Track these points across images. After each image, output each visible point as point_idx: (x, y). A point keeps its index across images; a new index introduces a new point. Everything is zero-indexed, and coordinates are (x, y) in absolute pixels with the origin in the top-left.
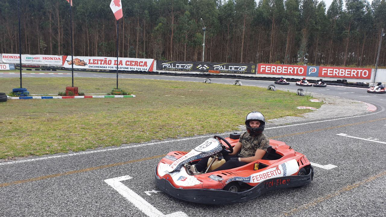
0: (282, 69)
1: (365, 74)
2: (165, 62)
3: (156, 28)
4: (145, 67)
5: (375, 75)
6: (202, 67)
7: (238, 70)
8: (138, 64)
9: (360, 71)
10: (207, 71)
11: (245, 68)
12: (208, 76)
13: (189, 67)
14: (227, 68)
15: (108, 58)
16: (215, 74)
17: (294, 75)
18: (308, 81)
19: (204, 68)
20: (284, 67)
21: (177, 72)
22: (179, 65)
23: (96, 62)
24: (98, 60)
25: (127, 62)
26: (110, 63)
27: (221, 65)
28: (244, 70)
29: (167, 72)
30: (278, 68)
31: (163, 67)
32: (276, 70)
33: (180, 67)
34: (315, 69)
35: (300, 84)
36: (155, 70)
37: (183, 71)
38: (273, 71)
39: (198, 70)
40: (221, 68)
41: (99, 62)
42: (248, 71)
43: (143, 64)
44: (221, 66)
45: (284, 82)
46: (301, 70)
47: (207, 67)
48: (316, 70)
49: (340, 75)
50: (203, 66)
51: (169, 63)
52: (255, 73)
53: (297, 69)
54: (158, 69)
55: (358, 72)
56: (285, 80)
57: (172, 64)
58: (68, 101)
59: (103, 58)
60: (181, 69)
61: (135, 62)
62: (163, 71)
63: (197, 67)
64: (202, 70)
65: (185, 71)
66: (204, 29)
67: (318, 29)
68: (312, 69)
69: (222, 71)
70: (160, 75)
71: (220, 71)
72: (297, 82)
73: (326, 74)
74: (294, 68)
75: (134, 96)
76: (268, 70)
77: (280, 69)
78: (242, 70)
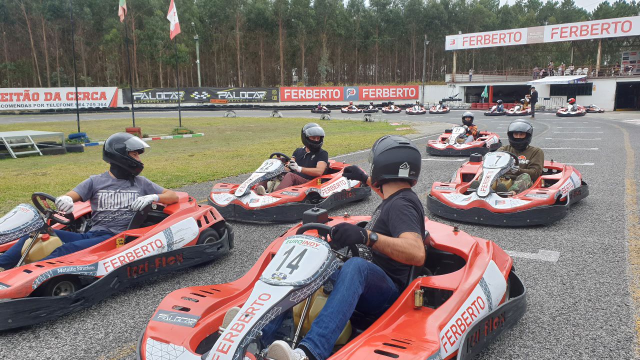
0: (313, 93)
1: (412, 91)
2: (137, 91)
3: (108, 37)
4: (103, 101)
5: (423, 95)
7: (254, 97)
8: (90, 97)
9: (406, 89)
10: (209, 102)
11: (262, 94)
12: (212, 108)
13: (179, 96)
14: (238, 95)
15: (32, 90)
16: (221, 105)
17: (328, 100)
18: (356, 106)
19: (202, 96)
20: (315, 91)
21: (160, 105)
22: (161, 94)
23: (8, 97)
24: (11, 94)
25: (70, 95)
26: (35, 98)
28: (262, 97)
29: (143, 106)
30: (307, 92)
31: (135, 98)
32: (305, 95)
33: (163, 97)
34: (353, 91)
36: (120, 104)
37: (169, 103)
38: (301, 96)
39: (193, 100)
40: (229, 96)
41: (15, 98)
42: (268, 99)
43: (99, 96)
44: (229, 92)
46: (337, 93)
47: (206, 94)
48: (355, 92)
49: (384, 96)
50: (200, 94)
51: (143, 93)
52: (278, 101)
53: (332, 92)
54: (126, 102)
55: (404, 91)
56: (324, 107)
57: (150, 93)
59: (21, 90)
60: (166, 100)
61: (84, 93)
62: (136, 106)
63: (192, 96)
64: (200, 100)
65: (172, 103)
66: (197, 38)
67: (340, 35)
68: (351, 90)
69: (231, 100)
70: (133, 111)
71: (228, 100)
72: (343, 109)
73: (367, 96)
74: (328, 90)
75: (203, 134)
76: (295, 96)
77: (311, 94)
78: (259, 97)
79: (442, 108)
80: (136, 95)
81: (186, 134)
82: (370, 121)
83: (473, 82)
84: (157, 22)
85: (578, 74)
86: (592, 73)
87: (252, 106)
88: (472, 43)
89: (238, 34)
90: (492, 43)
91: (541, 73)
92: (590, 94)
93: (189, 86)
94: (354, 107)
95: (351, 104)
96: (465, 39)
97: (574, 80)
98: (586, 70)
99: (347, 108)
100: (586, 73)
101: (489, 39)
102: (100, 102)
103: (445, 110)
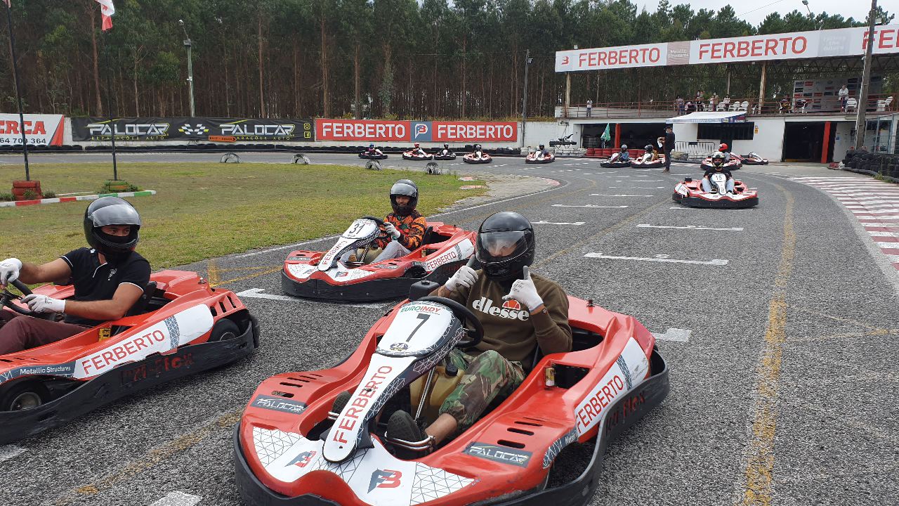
0: (365, 130)
1: (508, 130)
2: (96, 121)
3: (51, 38)
4: (39, 136)
5: (524, 134)
6: (191, 130)
7: (276, 133)
8: (18, 129)
9: (499, 127)
10: (206, 139)
11: (289, 128)
13: (160, 130)
14: (251, 129)
16: (225, 144)
17: (387, 139)
18: (424, 150)
19: (196, 130)
20: (367, 126)
21: (131, 143)
22: (133, 128)
27: (236, 124)
28: (288, 133)
29: (105, 144)
30: (356, 128)
31: (92, 132)
32: (353, 132)
33: (136, 132)
34: (425, 127)
35: (410, 156)
36: (68, 140)
37: (145, 140)
38: (348, 133)
39: (181, 136)
40: (238, 131)
42: (297, 136)
43: (32, 128)
44: (238, 126)
45: (378, 153)
46: (400, 129)
47: (203, 128)
48: (427, 129)
49: (469, 136)
50: (194, 127)
51: (105, 124)
52: (312, 140)
53: (393, 129)
54: (77, 138)
55: (496, 129)
56: (378, 150)
57: (115, 125)
58: (30, 208)
60: (140, 136)
61: (9, 123)
62: (93, 144)
63: (180, 130)
64: (193, 137)
65: (150, 140)
66: (188, 44)
68: (420, 127)
69: (240, 137)
70: (88, 152)
71: (236, 137)
72: (405, 154)
73: (445, 135)
74: (387, 125)
75: (153, 192)
76: (337, 132)
77: (362, 130)
78: (284, 133)
79: (543, 155)
80: (93, 127)
81: (124, 191)
82: (435, 173)
83: (593, 118)
84: (130, 17)
85: (735, 109)
86: (754, 109)
87: (272, 146)
88: (592, 62)
89: (261, 41)
90: (620, 63)
91: (686, 107)
92: (751, 138)
93: (176, 115)
94: (421, 151)
95: (417, 146)
96: (582, 57)
97: (729, 118)
98: (745, 104)
99: (411, 152)
100: (746, 109)
101: (615, 57)
102: (36, 137)
103: (547, 158)
